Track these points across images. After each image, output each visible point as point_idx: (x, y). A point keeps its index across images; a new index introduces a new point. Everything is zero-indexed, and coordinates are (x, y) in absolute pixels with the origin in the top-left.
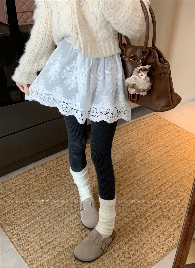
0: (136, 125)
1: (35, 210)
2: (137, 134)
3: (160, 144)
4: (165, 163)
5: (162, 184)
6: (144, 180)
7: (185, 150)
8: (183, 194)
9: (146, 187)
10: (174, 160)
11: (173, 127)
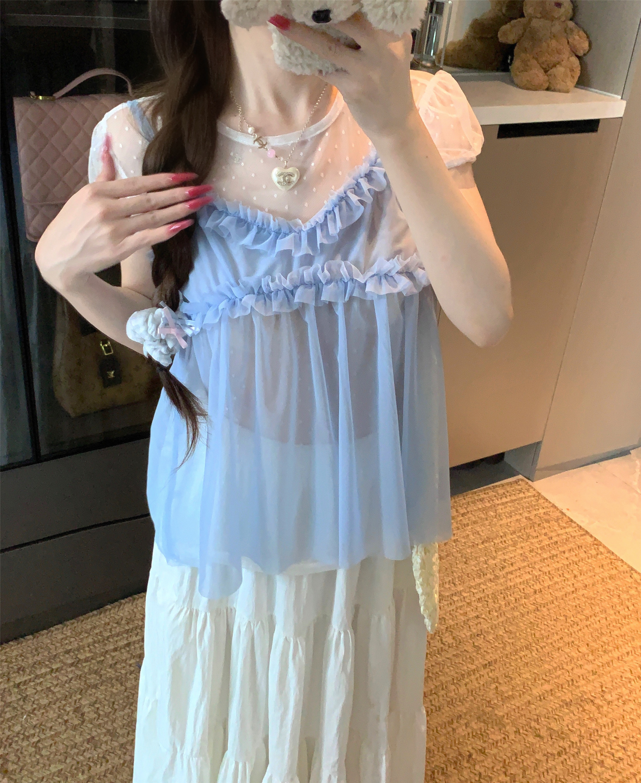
0: (459, 508)
1: (97, 739)
2: (455, 538)
3: (518, 580)
4: (518, 648)
5: (495, 718)
6: (445, 696)
7: (587, 612)
8: (553, 763)
9: (445, 720)
10: (549, 641)
11: (567, 530)
